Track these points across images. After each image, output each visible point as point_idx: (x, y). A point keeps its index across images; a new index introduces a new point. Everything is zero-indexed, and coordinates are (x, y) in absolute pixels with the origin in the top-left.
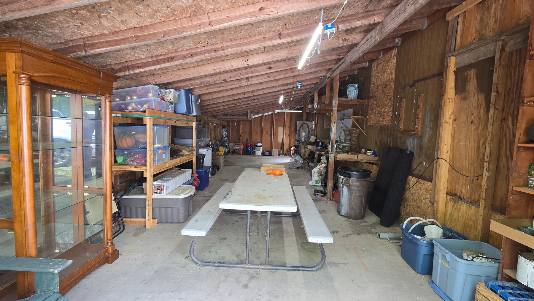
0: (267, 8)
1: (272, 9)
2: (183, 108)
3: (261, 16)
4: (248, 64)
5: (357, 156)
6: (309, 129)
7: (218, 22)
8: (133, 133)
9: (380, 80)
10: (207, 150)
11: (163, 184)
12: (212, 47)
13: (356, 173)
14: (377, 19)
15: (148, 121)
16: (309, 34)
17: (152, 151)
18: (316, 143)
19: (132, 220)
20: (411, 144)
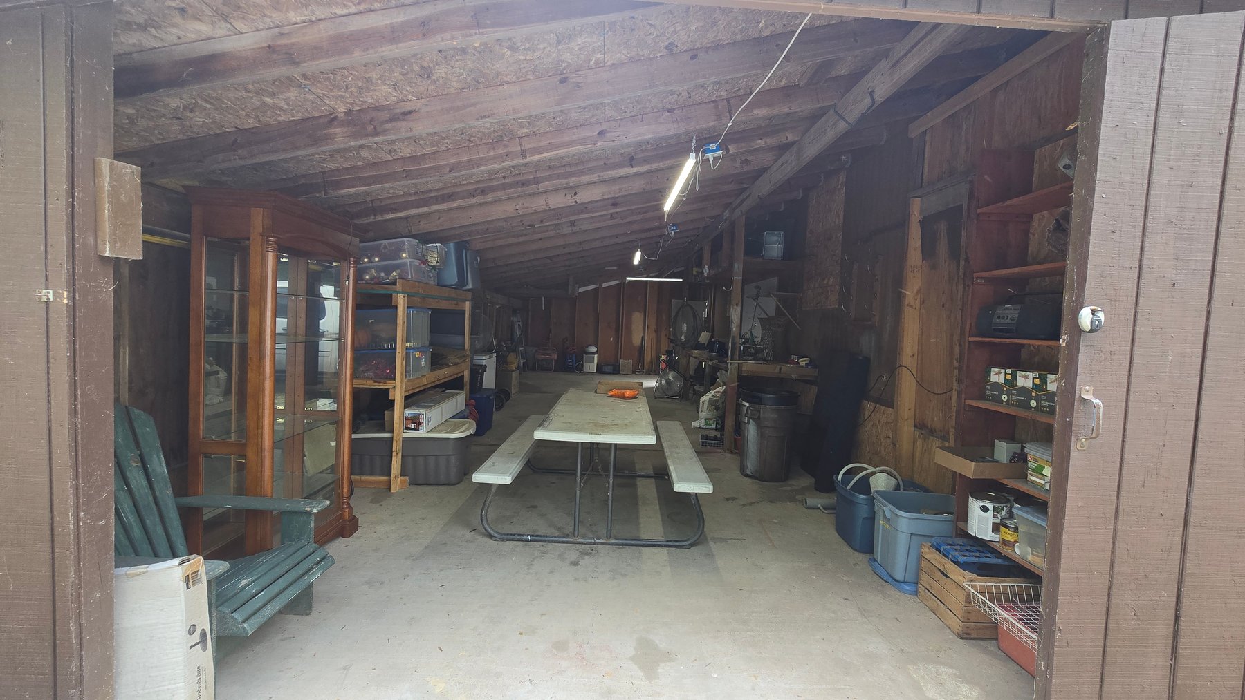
0: (611, 132)
1: (618, 134)
2: (451, 276)
3: (602, 143)
4: (576, 202)
5: (778, 367)
6: (695, 317)
7: (535, 151)
8: (371, 321)
9: (821, 225)
10: (488, 357)
11: (423, 412)
12: (518, 178)
13: (771, 396)
14: (791, 137)
15: (401, 301)
16: (679, 160)
17: (405, 353)
18: (710, 346)
19: (363, 478)
20: (866, 343)
